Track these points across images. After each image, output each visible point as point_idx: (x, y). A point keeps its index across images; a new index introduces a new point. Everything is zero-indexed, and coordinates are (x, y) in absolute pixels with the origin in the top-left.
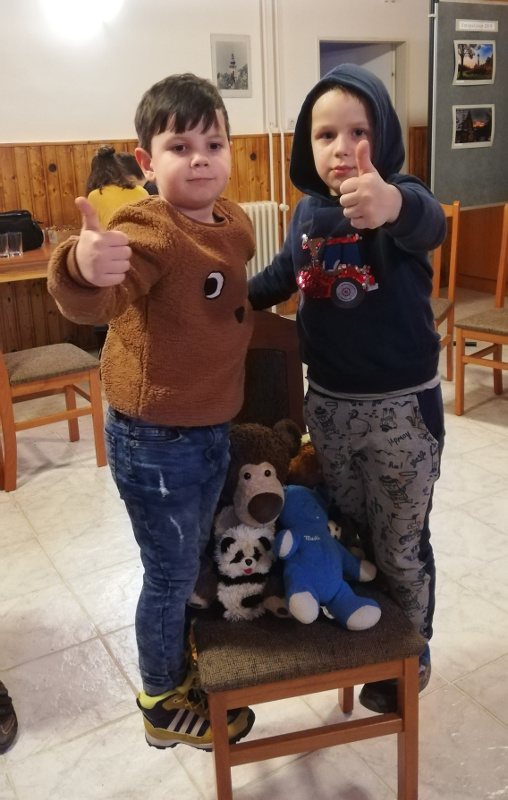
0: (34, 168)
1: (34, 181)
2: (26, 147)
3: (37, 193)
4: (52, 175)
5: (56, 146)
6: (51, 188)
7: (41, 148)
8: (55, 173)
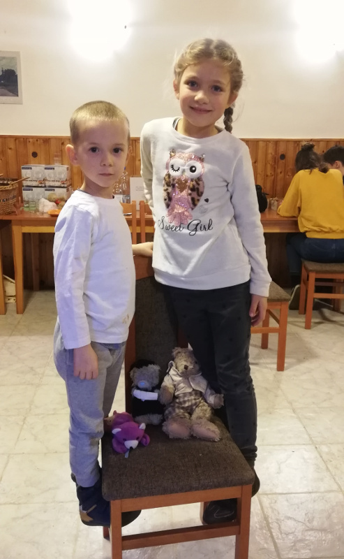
0: (270, 156)
1: (268, 166)
2: (267, 141)
3: (269, 174)
4: (281, 162)
6: (279, 171)
8: (284, 161)
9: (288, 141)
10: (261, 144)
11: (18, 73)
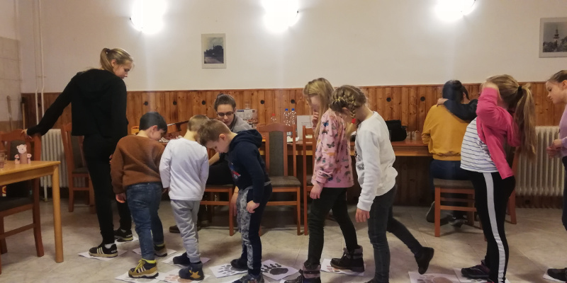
0: (412, 99)
1: (411, 106)
2: (409, 87)
3: (412, 112)
4: (422, 103)
5: (427, 87)
6: (420, 110)
7: (417, 88)
8: (424, 102)
9: (427, 86)
10: (404, 90)
11: (224, 48)
